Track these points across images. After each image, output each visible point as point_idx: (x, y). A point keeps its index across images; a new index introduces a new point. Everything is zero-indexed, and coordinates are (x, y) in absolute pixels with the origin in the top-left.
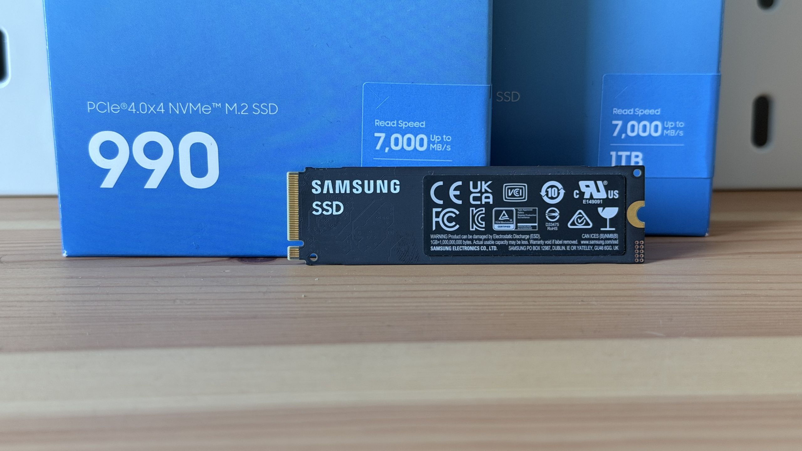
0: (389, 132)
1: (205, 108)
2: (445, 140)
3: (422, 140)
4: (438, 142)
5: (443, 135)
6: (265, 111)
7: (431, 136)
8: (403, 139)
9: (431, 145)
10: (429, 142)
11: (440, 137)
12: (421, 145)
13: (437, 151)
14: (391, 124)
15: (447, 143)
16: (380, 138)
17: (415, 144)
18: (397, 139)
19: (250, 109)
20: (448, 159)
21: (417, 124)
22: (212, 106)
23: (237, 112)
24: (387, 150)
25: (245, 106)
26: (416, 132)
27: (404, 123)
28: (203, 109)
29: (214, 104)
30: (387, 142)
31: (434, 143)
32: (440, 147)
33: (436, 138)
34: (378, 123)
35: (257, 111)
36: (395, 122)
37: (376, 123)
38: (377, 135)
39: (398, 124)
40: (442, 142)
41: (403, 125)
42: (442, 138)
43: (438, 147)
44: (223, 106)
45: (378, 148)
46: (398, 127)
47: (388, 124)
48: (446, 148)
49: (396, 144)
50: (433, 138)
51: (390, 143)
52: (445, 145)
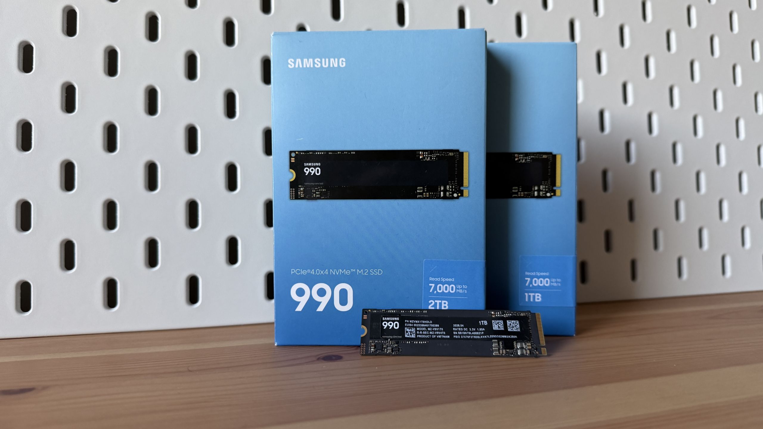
0: (436, 283)
1: (348, 272)
2: (464, 287)
3: (452, 287)
4: (461, 289)
5: (463, 285)
6: (376, 273)
7: (457, 285)
8: (443, 287)
9: (457, 290)
10: (456, 288)
11: (461, 286)
12: (452, 290)
13: (460, 293)
14: (437, 279)
15: (465, 289)
16: (432, 286)
17: (449, 289)
18: (440, 287)
19: (369, 273)
20: (465, 297)
21: (450, 280)
22: (351, 271)
23: (363, 274)
24: (435, 292)
25: (366, 271)
26: (449, 283)
27: (444, 279)
28: (346, 272)
29: (352, 270)
30: (435, 288)
31: (458, 289)
32: (462, 291)
33: (459, 287)
34: (431, 279)
35: (372, 273)
36: (439, 279)
37: (430, 279)
38: (430, 285)
39: (441, 279)
40: (462, 289)
41: (443, 280)
42: (463, 287)
43: (461, 291)
44: (356, 271)
45: (431, 291)
46: (441, 281)
47: (436, 279)
48: (464, 291)
49: (440, 289)
50: (458, 287)
51: (437, 289)
52: (464, 290)
